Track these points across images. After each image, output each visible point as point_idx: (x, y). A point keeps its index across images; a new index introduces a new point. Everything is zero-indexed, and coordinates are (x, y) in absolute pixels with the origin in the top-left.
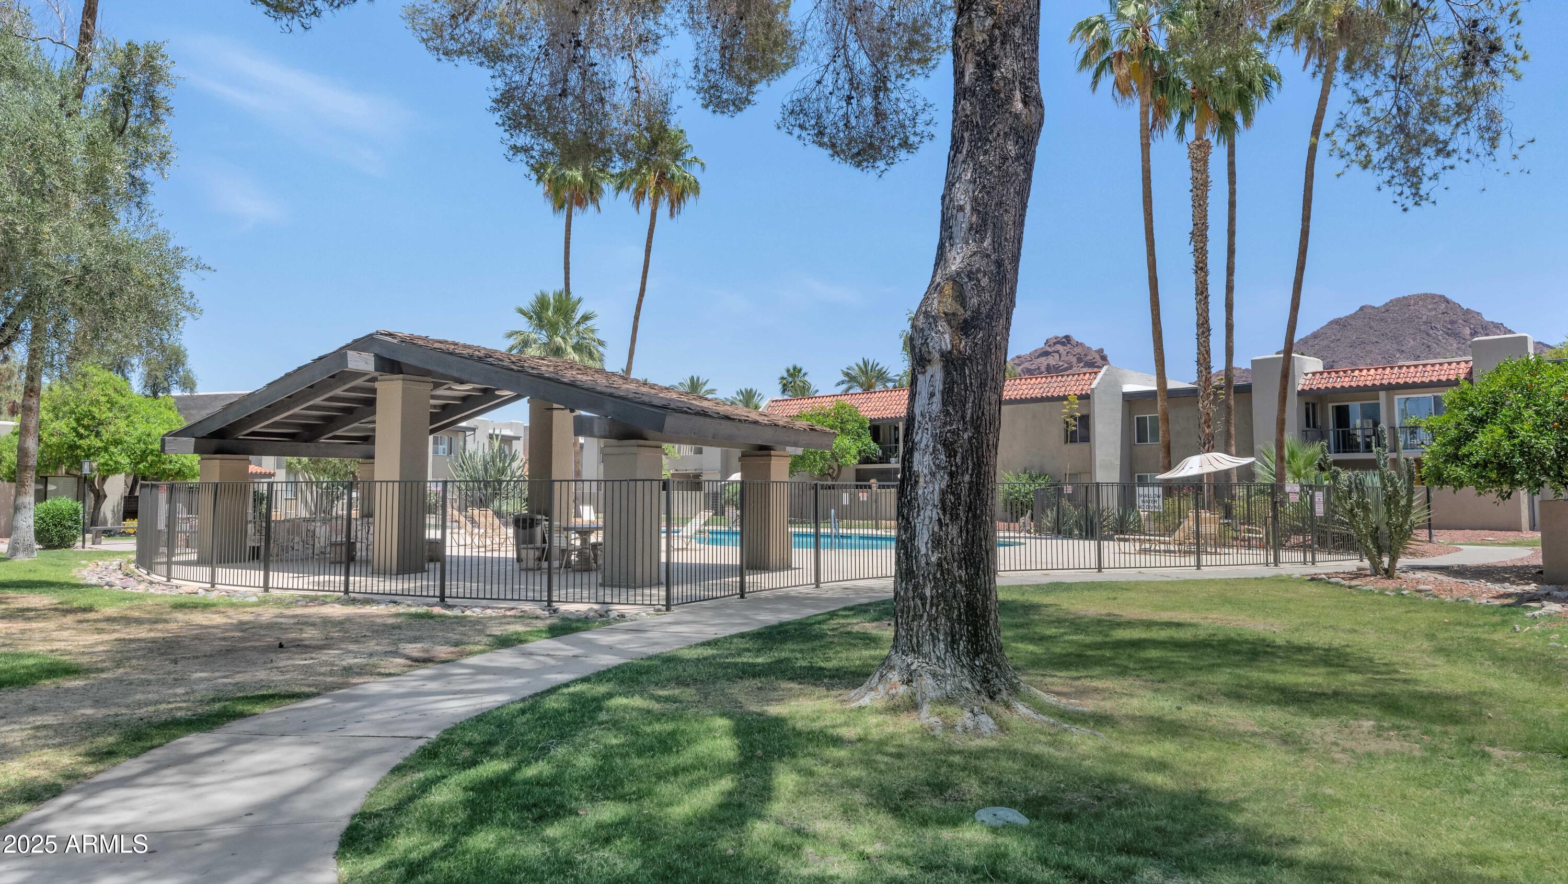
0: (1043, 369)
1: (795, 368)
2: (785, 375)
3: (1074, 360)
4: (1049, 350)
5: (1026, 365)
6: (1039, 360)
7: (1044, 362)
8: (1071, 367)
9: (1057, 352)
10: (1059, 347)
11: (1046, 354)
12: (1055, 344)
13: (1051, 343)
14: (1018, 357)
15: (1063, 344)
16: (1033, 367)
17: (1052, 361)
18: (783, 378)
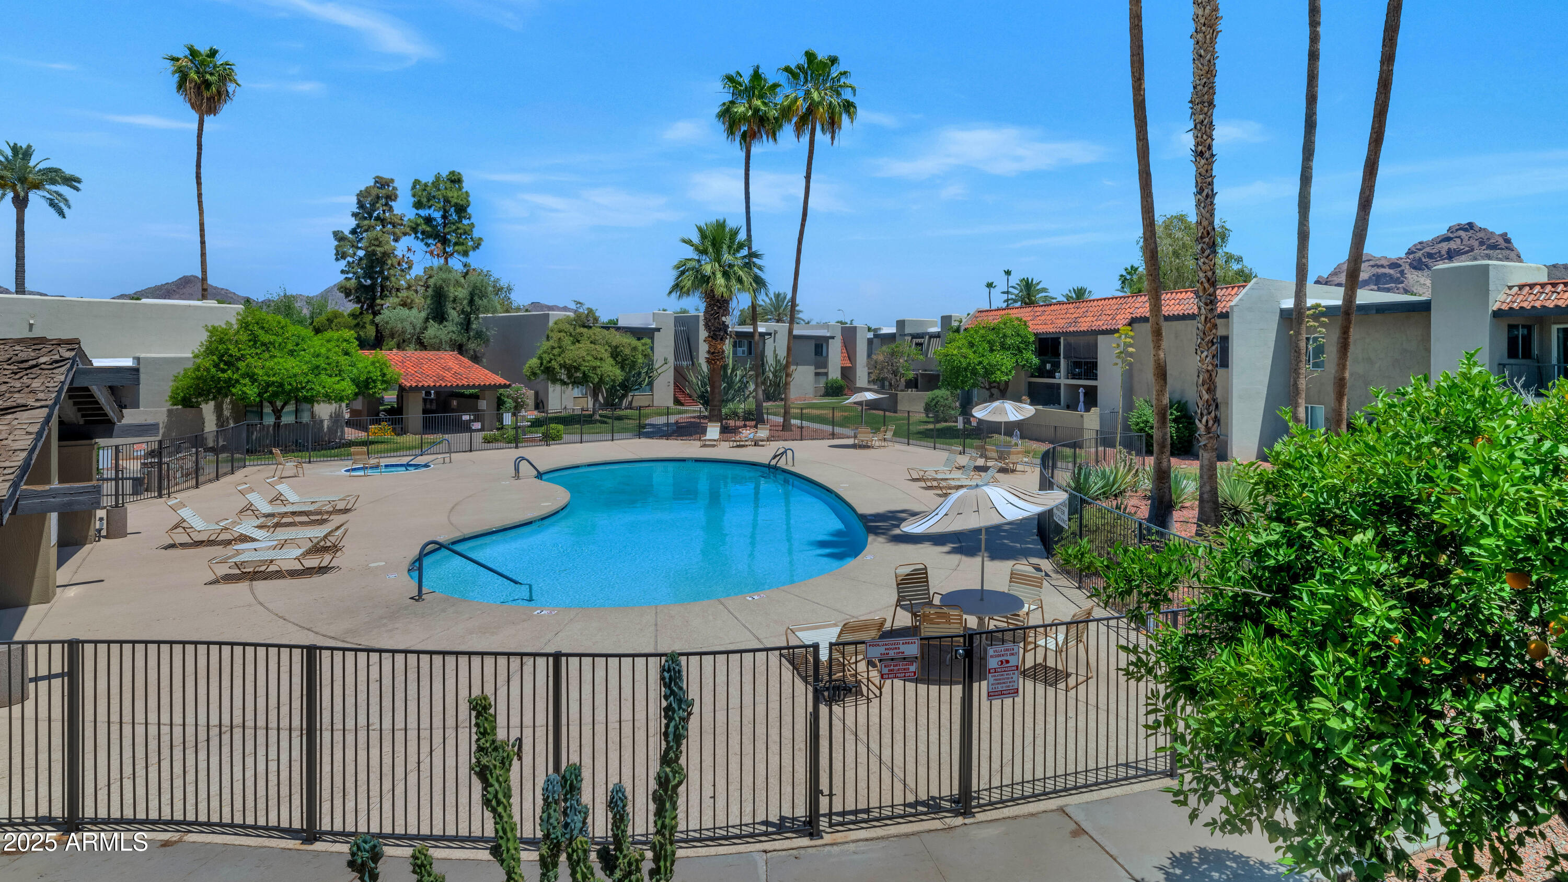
0: (1444, 252)
1: (1132, 267)
2: (1124, 273)
3: (1476, 244)
4: (1451, 235)
5: (1428, 250)
6: (1440, 245)
7: (1445, 246)
8: (1472, 250)
9: (1459, 237)
10: (1461, 233)
11: (1447, 239)
12: (1457, 230)
13: (1454, 229)
14: (1420, 243)
15: (1466, 230)
16: (1433, 251)
17: (1453, 245)
18: (1122, 276)
